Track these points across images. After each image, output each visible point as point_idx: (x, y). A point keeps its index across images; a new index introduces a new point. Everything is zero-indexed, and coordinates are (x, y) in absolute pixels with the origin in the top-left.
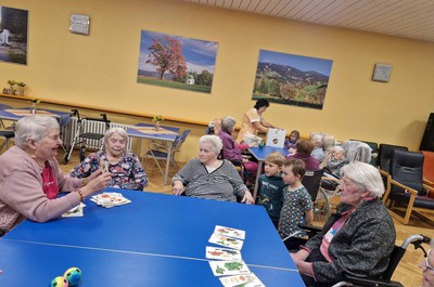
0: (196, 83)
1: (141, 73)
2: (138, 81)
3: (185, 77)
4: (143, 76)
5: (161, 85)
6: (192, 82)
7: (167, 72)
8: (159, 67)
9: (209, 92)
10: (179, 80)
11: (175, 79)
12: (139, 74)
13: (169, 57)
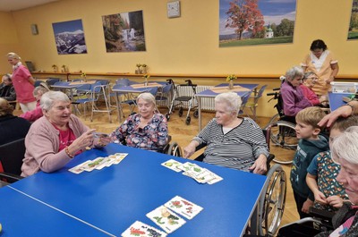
0: (276, 35)
1: (222, 38)
2: (221, 46)
3: (263, 32)
4: (225, 40)
5: (241, 45)
6: (271, 35)
7: (245, 31)
8: (237, 28)
9: (290, 41)
10: (257, 36)
11: (253, 36)
12: (220, 39)
13: (246, 16)
